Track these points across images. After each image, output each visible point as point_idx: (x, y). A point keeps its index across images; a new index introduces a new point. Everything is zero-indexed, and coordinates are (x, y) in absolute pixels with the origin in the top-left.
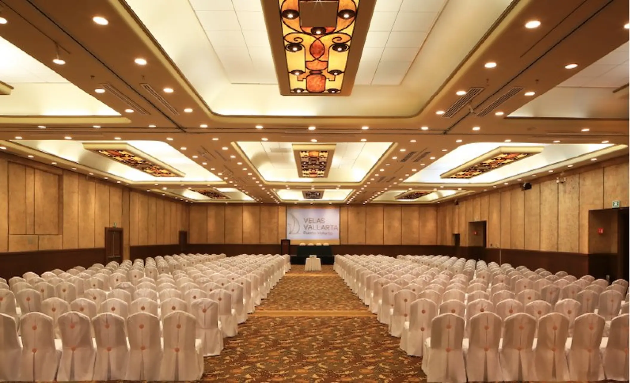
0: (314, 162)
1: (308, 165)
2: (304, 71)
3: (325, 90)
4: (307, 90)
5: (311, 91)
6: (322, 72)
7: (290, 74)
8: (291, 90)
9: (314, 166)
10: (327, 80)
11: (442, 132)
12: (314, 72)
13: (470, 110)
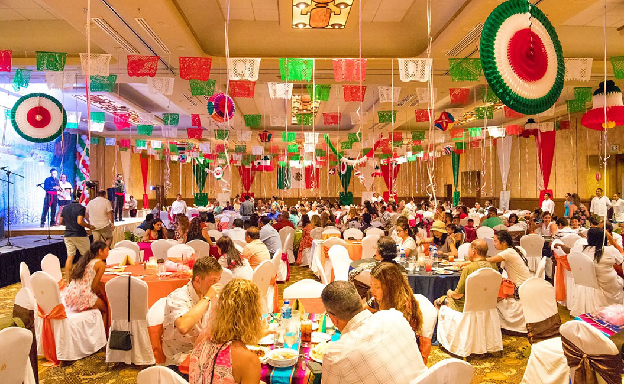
0: (305, 107)
1: (299, 110)
2: (309, 4)
3: (328, 25)
4: (309, 25)
5: (313, 26)
6: (328, 5)
7: (294, 7)
8: (292, 25)
9: (305, 111)
10: (332, 14)
11: (445, 72)
12: (320, 5)
13: (477, 47)
